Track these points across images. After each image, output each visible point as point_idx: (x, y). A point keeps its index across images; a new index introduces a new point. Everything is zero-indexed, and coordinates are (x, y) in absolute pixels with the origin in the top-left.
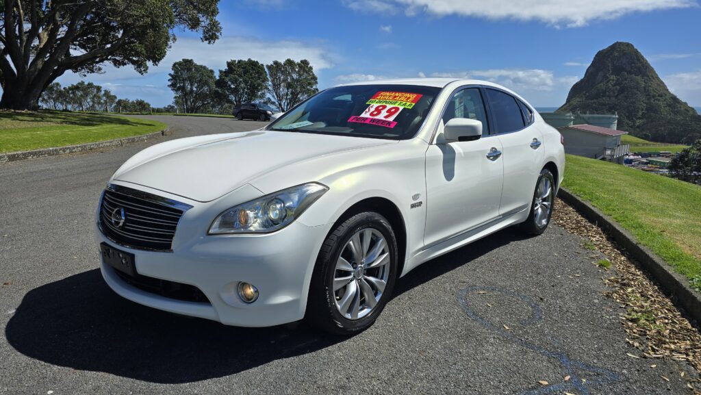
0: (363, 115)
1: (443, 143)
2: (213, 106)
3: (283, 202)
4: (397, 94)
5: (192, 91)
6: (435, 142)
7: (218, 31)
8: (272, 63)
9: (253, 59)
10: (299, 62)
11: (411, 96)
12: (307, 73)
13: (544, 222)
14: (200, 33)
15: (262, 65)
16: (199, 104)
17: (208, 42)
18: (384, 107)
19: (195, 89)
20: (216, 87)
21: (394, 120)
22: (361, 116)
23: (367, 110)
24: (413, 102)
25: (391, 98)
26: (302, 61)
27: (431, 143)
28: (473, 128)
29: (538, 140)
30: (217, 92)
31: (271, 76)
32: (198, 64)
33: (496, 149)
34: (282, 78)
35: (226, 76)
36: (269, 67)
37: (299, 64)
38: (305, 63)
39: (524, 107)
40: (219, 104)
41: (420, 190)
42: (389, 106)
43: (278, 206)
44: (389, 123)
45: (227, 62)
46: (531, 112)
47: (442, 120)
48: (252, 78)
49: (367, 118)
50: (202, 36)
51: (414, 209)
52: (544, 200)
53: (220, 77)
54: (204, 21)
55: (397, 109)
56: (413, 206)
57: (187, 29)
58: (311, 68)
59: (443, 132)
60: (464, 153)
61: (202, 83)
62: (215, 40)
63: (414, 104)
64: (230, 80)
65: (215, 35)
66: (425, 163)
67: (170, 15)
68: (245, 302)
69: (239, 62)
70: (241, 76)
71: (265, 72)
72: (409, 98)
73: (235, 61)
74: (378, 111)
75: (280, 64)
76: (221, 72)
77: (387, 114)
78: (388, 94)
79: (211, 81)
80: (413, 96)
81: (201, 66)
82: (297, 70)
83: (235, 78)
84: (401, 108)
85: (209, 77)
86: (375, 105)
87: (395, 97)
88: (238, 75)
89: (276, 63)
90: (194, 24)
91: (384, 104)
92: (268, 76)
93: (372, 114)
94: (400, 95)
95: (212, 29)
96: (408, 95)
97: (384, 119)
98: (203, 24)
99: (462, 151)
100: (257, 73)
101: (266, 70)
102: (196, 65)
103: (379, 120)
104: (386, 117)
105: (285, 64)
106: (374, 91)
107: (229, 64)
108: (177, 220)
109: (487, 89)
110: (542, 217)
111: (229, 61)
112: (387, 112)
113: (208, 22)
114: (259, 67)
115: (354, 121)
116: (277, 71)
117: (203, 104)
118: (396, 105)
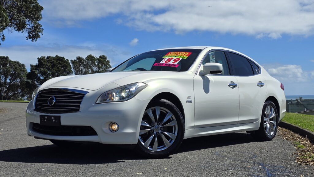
0: (161, 62)
1: (202, 75)
2: (23, 96)
3: (129, 89)
4: (179, 53)
5: (5, 83)
6: (198, 74)
7: (40, 32)
8: (75, 59)
9: (59, 56)
10: (98, 57)
11: (186, 53)
12: (105, 65)
13: (272, 133)
14: (25, 33)
15: (67, 60)
16: (10, 94)
17: (31, 40)
18: (172, 59)
19: (8, 81)
20: (27, 79)
21: (177, 64)
22: (160, 63)
23: (163, 60)
24: (187, 56)
25: (175, 55)
26: (100, 57)
27: (196, 74)
28: (217, 67)
29: (263, 82)
30: (28, 82)
31: (75, 68)
32: (13, 60)
33: (233, 82)
34: (84, 70)
35: (36, 69)
36: (73, 62)
37: (98, 59)
38: (103, 58)
39: (253, 64)
40: (28, 94)
41: (191, 95)
42: (175, 58)
43: (127, 91)
44: (175, 65)
45: (38, 58)
46: (259, 67)
47: (202, 64)
48: (59, 71)
49: (163, 64)
50: (27, 35)
51: (188, 103)
52: (271, 120)
53: (31, 70)
54: (29, 24)
55: (179, 59)
56: (187, 102)
57: (14, 31)
58: (108, 62)
59: (202, 70)
60: (214, 81)
61: (14, 76)
62: (37, 38)
63: (187, 57)
64: (40, 72)
65: (38, 34)
66: (193, 82)
67: (6, 20)
68: (112, 132)
69: (48, 58)
70: (49, 69)
71: (70, 66)
72: (185, 54)
73: (45, 57)
74: (169, 60)
75: (82, 59)
76: (32, 66)
77: (174, 61)
78: (174, 53)
79: (22, 75)
80: (187, 53)
81: (15, 62)
82: (96, 63)
83: (44, 71)
84: (181, 59)
85: (21, 70)
86: (168, 58)
87: (178, 54)
88: (47, 68)
89: (79, 58)
90: (20, 27)
91: (172, 57)
92: (72, 69)
93: (166, 62)
94: (180, 53)
95: (35, 30)
96: (185, 53)
97: (172, 64)
98: (28, 27)
99: (213, 80)
100: (63, 66)
101: (71, 64)
102: (10, 61)
103: (170, 64)
104: (173, 63)
105: (87, 59)
106: (167, 52)
107: (39, 60)
108: (82, 98)
109: (229, 52)
110: (271, 130)
111: (40, 57)
112: (174, 60)
113: (33, 24)
114: (65, 62)
115: (157, 65)
116: (80, 65)
117: (14, 94)
118: (178, 58)
